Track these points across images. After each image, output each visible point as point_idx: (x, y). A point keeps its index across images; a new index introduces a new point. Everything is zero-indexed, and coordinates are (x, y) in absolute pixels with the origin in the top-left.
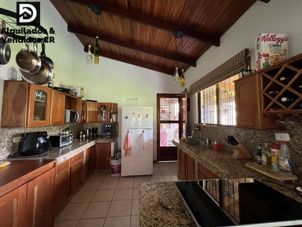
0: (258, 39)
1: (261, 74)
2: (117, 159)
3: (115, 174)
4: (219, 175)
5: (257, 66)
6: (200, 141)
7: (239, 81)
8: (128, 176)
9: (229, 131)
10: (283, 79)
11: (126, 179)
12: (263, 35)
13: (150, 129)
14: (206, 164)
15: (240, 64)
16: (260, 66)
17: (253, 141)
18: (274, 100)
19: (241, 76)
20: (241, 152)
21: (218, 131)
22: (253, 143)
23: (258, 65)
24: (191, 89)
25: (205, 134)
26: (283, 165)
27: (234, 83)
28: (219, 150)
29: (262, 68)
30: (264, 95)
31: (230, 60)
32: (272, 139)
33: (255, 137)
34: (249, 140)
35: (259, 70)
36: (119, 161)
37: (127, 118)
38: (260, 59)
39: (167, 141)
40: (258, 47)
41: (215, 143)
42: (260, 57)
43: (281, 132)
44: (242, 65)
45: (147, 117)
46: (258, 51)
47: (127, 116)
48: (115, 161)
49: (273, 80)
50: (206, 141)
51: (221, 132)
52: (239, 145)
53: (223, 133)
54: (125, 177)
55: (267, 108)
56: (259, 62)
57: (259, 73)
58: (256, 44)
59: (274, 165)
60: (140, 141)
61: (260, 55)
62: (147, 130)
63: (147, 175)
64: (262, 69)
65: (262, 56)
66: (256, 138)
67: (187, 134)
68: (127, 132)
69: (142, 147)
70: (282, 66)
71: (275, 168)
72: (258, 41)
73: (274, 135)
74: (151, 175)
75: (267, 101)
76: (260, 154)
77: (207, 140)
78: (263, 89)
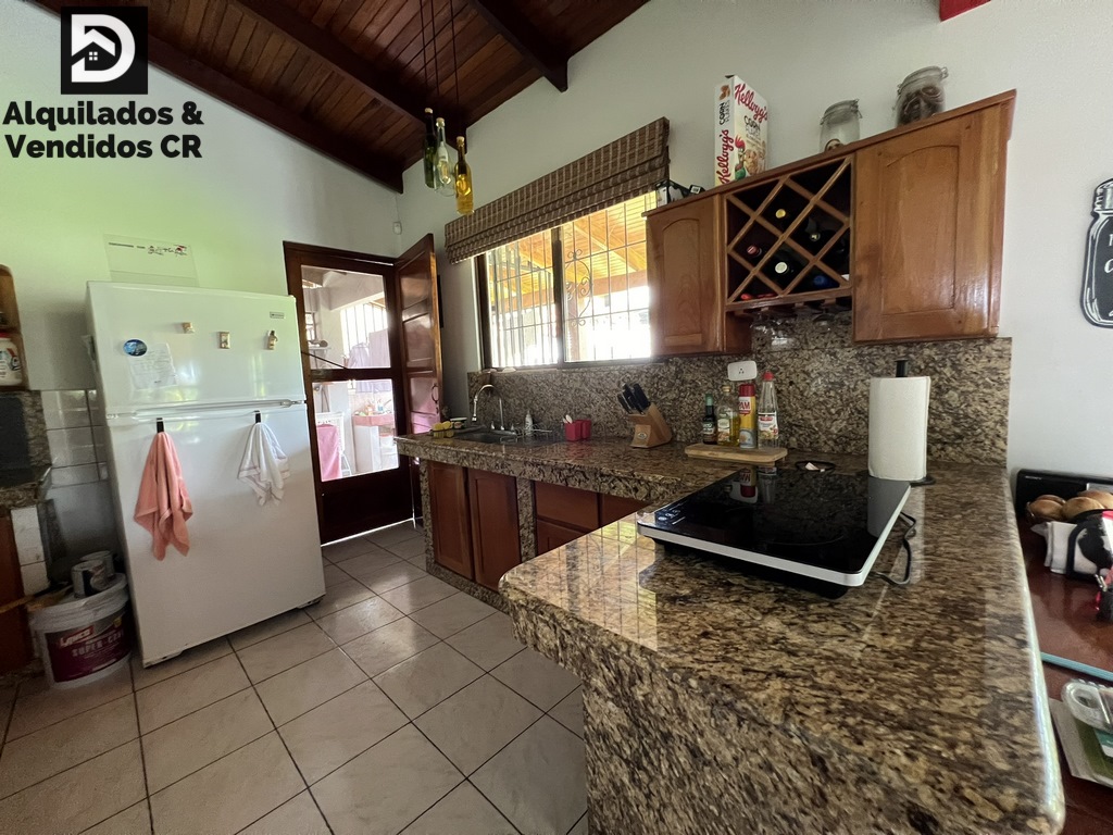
0: (725, 88)
1: (726, 196)
2: (90, 591)
3: (89, 673)
4: (638, 494)
5: (718, 172)
6: (497, 428)
7: (658, 216)
8: (186, 654)
9: (602, 379)
10: (781, 214)
11: (175, 669)
12: (737, 81)
13: (290, 403)
14: (583, 478)
15: (647, 165)
16: (727, 172)
17: (671, 396)
18: (755, 271)
19: (664, 201)
20: (655, 429)
21: (566, 383)
22: (674, 399)
23: (720, 169)
24: (447, 240)
25: (517, 402)
26: (768, 429)
27: (645, 218)
28: (582, 439)
29: (732, 178)
30: (729, 256)
31: (603, 150)
32: (719, 382)
33: (678, 381)
34: (663, 393)
35: (724, 185)
36: (106, 597)
37: (139, 349)
38: (728, 151)
39: (338, 457)
40: (722, 113)
41: (569, 419)
42: (727, 147)
43: (739, 360)
44: (652, 169)
45: (269, 346)
46: (724, 127)
47: (139, 342)
48: (83, 602)
49: (755, 216)
50: (523, 422)
51: (577, 385)
52: (652, 408)
53: (584, 387)
54: (167, 662)
55: (736, 294)
56: (724, 161)
57: (721, 193)
58: (718, 103)
59: (747, 436)
60: (247, 464)
61: (727, 138)
62: (278, 409)
63: (295, 612)
64: (733, 182)
65: (733, 145)
66: (682, 385)
67: (443, 411)
68: (155, 431)
69: (261, 493)
70: (777, 182)
71: (747, 441)
72: (723, 96)
73: (725, 369)
74: (315, 604)
75: (736, 274)
76: (711, 416)
77: (529, 420)
78: (729, 243)
